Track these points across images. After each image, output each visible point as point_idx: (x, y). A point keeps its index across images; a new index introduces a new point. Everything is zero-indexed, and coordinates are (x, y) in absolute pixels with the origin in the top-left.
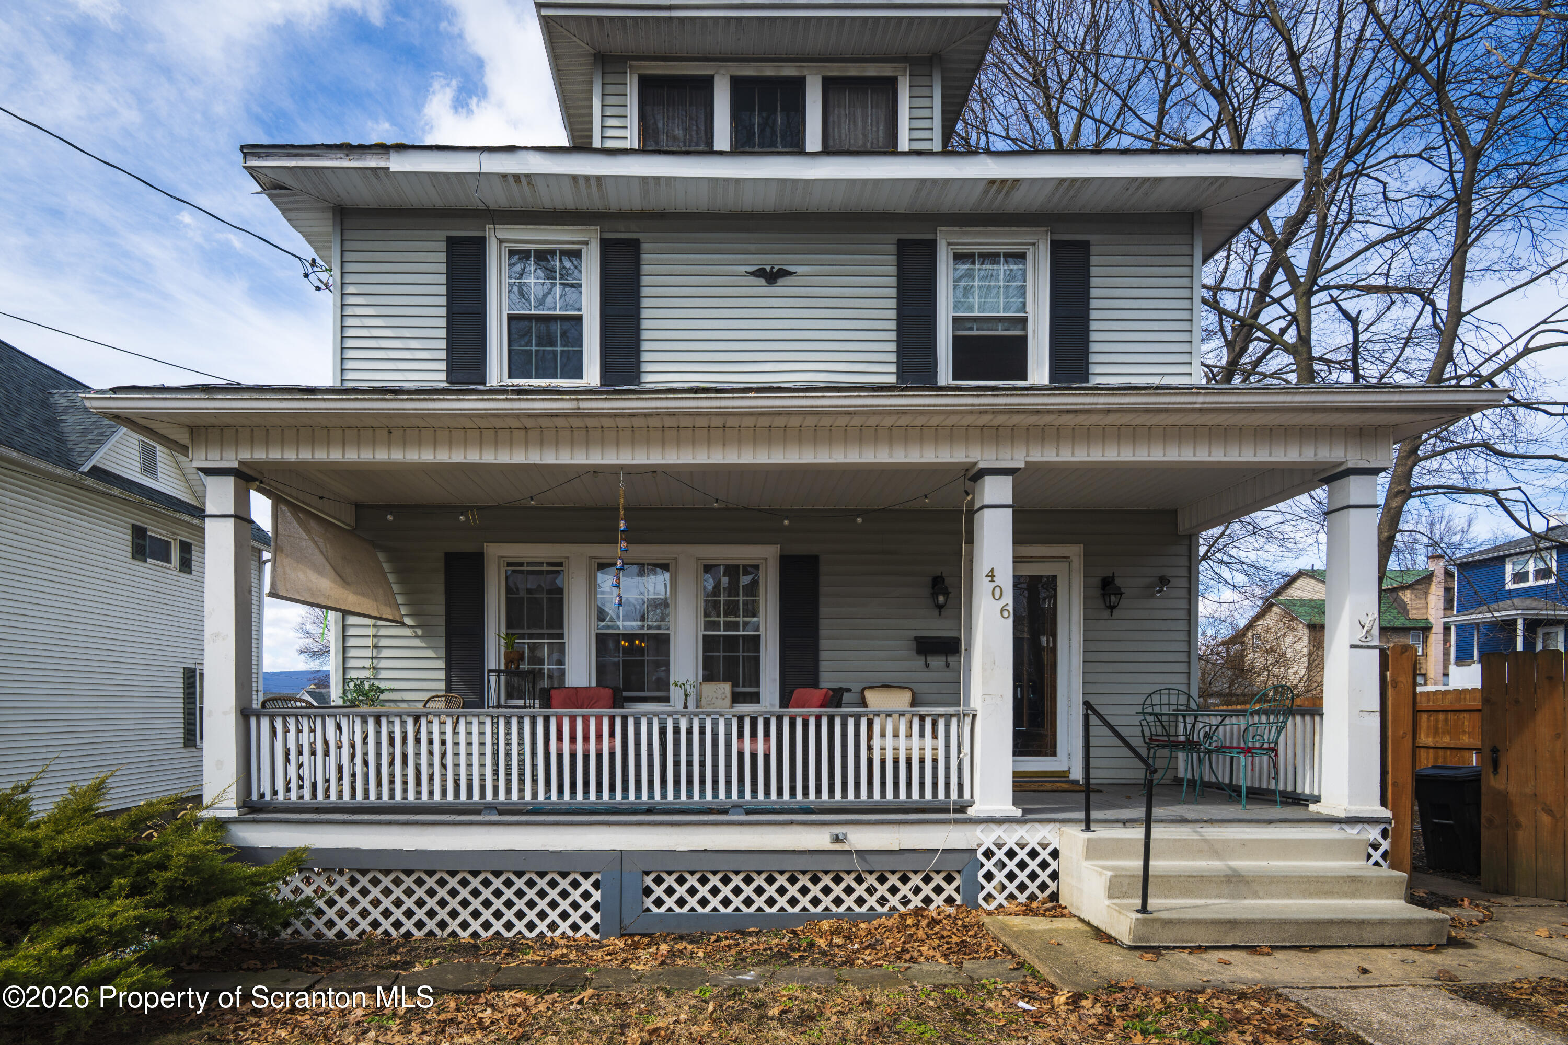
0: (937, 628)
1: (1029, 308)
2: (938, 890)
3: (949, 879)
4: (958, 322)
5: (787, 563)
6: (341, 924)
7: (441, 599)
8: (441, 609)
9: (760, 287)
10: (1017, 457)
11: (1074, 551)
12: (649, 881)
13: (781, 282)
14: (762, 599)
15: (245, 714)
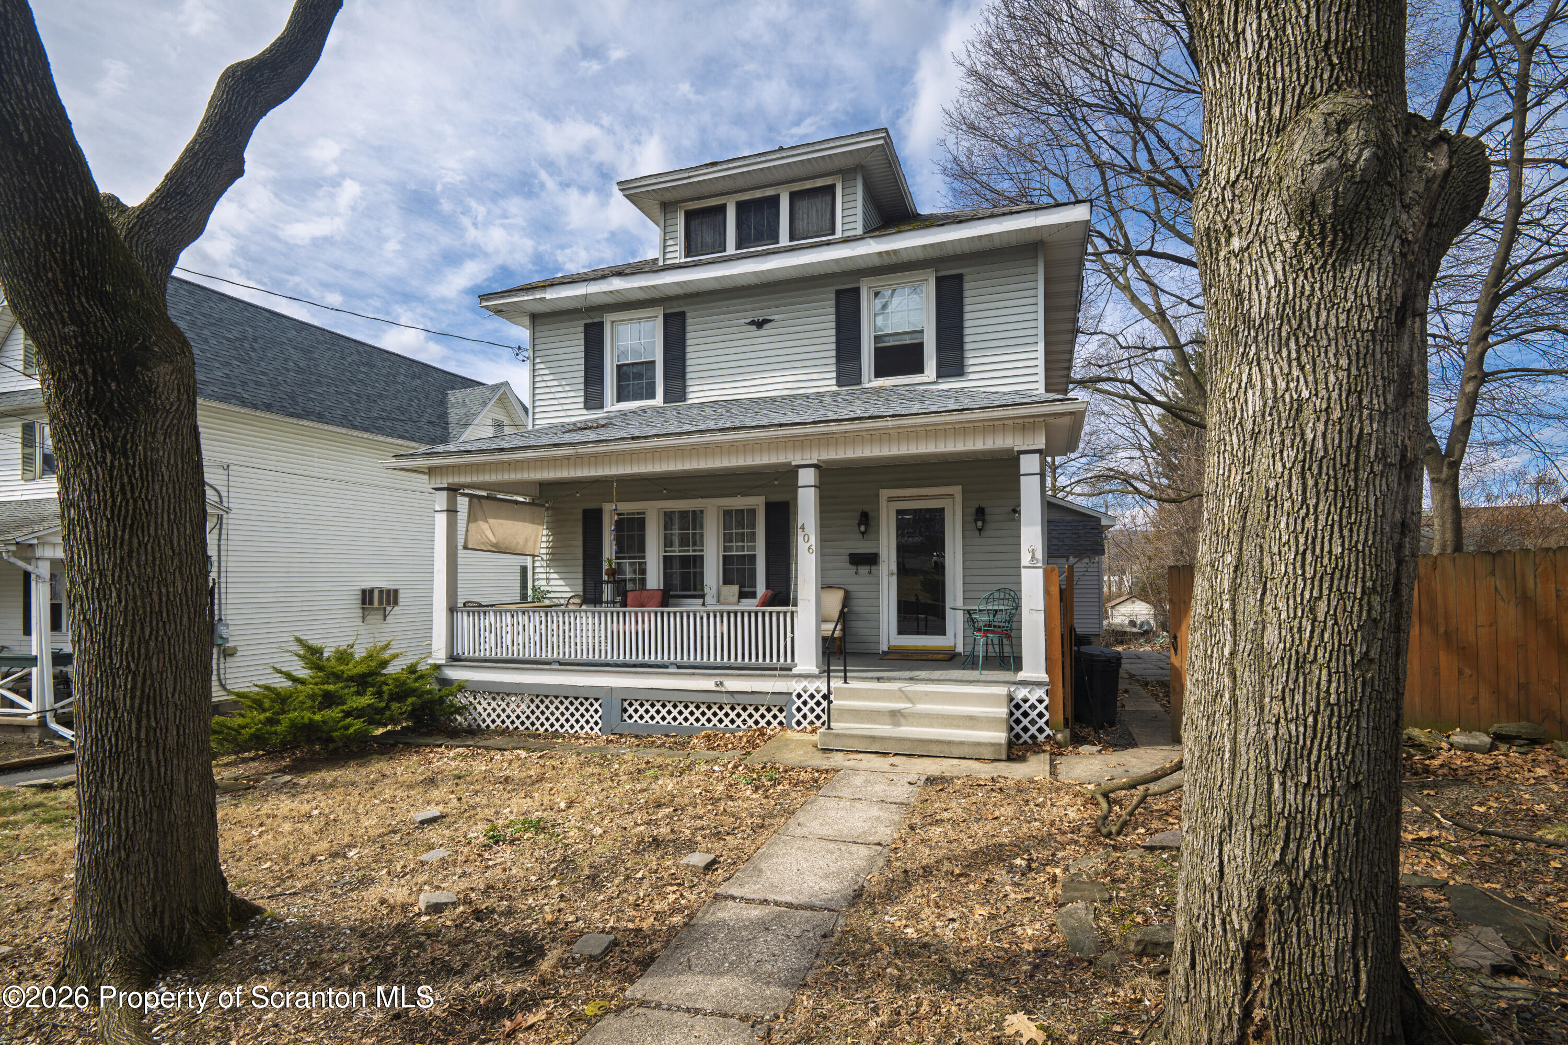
0: (863, 547)
2: (775, 717)
3: (780, 710)
4: (878, 338)
5: (769, 506)
6: (488, 721)
7: (580, 537)
8: (580, 543)
9: (753, 331)
10: (813, 457)
11: (957, 490)
12: (626, 704)
13: (766, 326)
14: (757, 530)
15: (452, 610)
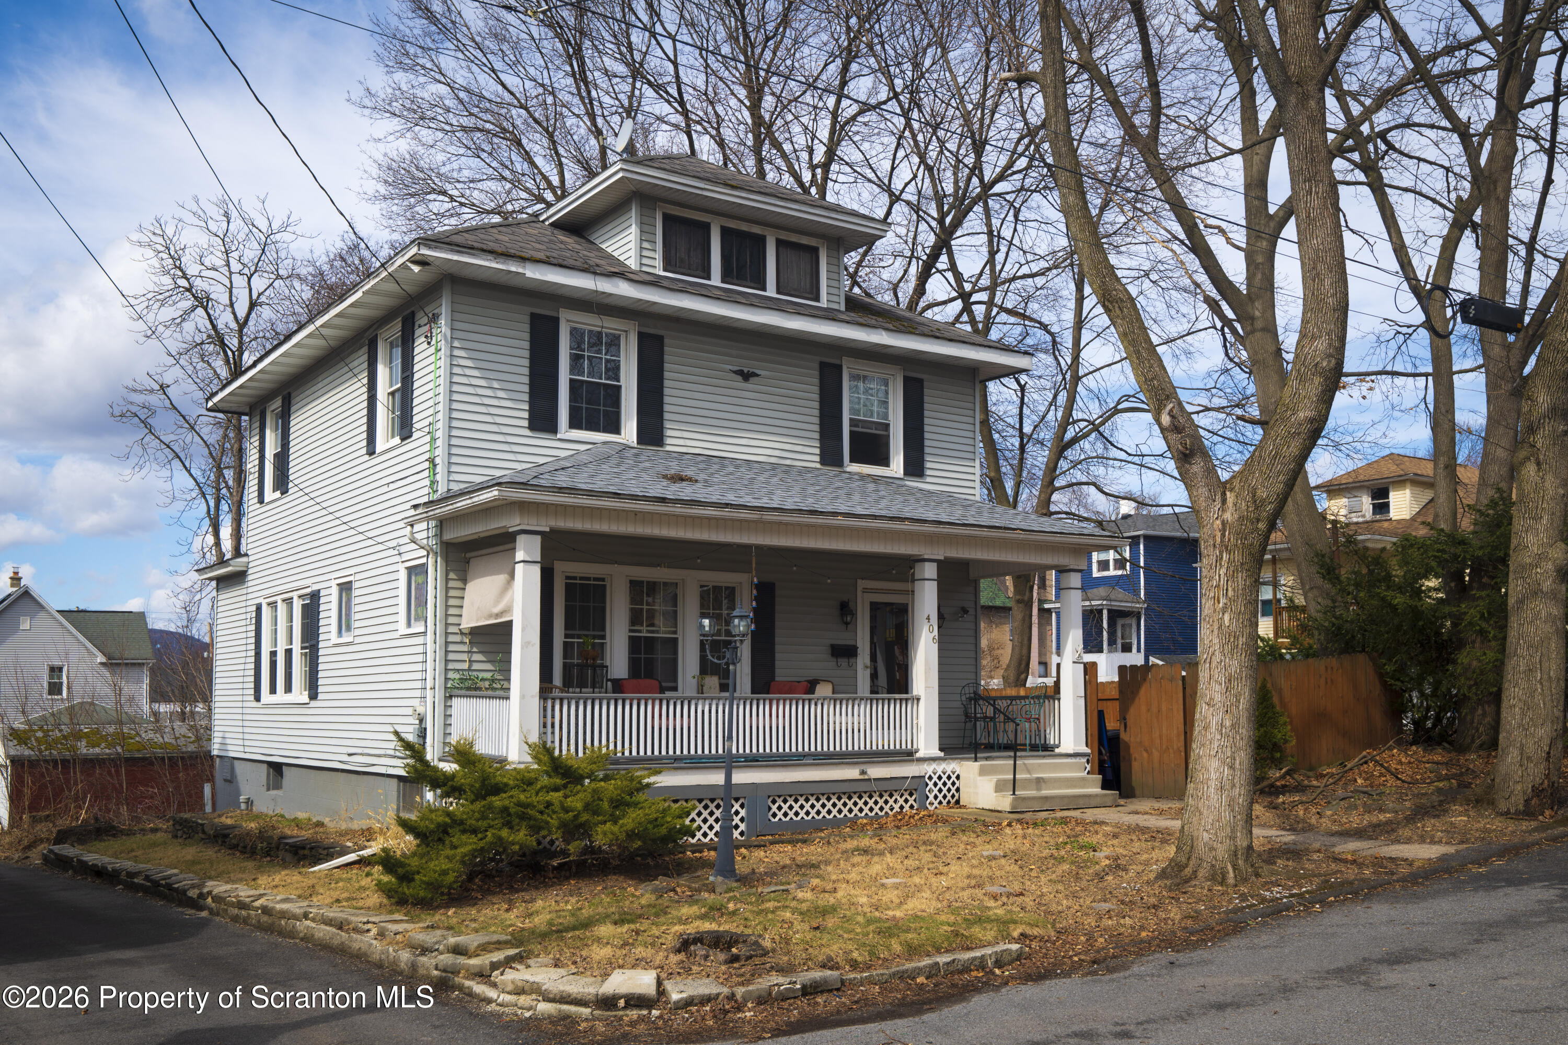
0: (842, 639)
1: (891, 417)
2: (906, 801)
3: (911, 795)
4: (853, 422)
9: (738, 382)
13: (752, 380)
